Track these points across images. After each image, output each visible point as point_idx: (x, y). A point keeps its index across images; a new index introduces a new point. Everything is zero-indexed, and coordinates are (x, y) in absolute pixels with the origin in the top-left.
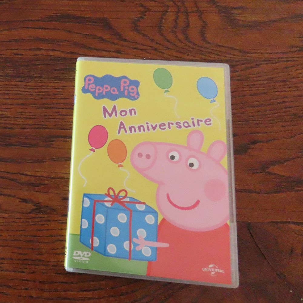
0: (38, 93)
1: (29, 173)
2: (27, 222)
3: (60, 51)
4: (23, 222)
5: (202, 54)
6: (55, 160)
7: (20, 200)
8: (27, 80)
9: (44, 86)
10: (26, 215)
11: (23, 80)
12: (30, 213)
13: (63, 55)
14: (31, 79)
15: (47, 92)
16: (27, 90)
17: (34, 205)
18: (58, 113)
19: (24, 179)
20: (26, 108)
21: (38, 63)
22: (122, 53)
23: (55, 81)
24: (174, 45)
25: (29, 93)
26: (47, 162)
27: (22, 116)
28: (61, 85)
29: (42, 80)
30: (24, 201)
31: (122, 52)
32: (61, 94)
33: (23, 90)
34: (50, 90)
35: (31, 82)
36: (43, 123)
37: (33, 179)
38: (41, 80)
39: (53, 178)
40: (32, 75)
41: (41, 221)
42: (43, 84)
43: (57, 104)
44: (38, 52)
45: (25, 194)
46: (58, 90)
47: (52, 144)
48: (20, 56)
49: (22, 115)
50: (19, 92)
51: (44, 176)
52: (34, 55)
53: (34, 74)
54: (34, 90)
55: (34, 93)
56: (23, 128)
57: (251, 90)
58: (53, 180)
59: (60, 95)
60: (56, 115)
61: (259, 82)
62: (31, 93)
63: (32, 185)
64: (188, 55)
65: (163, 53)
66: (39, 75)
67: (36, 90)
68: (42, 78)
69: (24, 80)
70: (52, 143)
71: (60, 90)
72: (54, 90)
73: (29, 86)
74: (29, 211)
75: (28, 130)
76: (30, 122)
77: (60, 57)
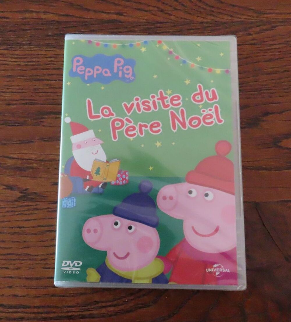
0: (26, 63)
1: (15, 156)
2: (12, 211)
3: (52, 13)
4: (8, 212)
5: (214, 16)
6: (45, 140)
7: (5, 187)
8: (14, 48)
9: (34, 55)
10: (12, 204)
11: (9, 48)
12: (16, 201)
13: (56, 18)
14: (18, 47)
15: (38, 61)
16: (14, 60)
17: (21, 192)
18: (50, 86)
19: (10, 162)
20: (13, 81)
21: (27, 27)
22: (124, 16)
23: (47, 48)
24: (183, 5)
25: (16, 63)
26: (36, 143)
27: (7, 91)
28: (53, 53)
29: (32, 48)
30: (10, 187)
31: (124, 14)
32: (54, 64)
33: (10, 59)
34: (40, 60)
35: (18, 50)
36: (32, 98)
37: (20, 162)
38: (30, 48)
39: (42, 161)
40: (19, 42)
41: (28, 210)
42: (33, 52)
43: (49, 75)
44: (27, 15)
45: (10, 180)
46: (49, 59)
47: (42, 122)
48: (6, 20)
49: (8, 89)
50: (4, 62)
51: (33, 158)
52: (23, 19)
53: (22, 41)
54: (22, 60)
55: (22, 63)
56: (9, 104)
57: (266, 56)
58: (43, 163)
59: (52, 65)
60: (47, 88)
61: (274, 47)
62: (19, 63)
63: (19, 170)
64: (198, 17)
65: (170, 15)
66: (28, 42)
67: (25, 60)
68: (32, 45)
69: (11, 48)
70: (42, 120)
71: (53, 59)
72: (45, 59)
73: (17, 55)
74: (14, 199)
75: (15, 106)
76: (18, 96)
77: (52, 21)
